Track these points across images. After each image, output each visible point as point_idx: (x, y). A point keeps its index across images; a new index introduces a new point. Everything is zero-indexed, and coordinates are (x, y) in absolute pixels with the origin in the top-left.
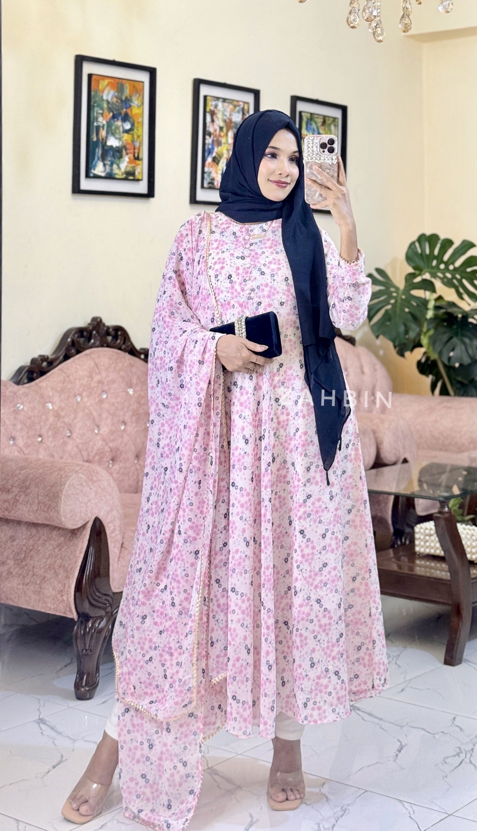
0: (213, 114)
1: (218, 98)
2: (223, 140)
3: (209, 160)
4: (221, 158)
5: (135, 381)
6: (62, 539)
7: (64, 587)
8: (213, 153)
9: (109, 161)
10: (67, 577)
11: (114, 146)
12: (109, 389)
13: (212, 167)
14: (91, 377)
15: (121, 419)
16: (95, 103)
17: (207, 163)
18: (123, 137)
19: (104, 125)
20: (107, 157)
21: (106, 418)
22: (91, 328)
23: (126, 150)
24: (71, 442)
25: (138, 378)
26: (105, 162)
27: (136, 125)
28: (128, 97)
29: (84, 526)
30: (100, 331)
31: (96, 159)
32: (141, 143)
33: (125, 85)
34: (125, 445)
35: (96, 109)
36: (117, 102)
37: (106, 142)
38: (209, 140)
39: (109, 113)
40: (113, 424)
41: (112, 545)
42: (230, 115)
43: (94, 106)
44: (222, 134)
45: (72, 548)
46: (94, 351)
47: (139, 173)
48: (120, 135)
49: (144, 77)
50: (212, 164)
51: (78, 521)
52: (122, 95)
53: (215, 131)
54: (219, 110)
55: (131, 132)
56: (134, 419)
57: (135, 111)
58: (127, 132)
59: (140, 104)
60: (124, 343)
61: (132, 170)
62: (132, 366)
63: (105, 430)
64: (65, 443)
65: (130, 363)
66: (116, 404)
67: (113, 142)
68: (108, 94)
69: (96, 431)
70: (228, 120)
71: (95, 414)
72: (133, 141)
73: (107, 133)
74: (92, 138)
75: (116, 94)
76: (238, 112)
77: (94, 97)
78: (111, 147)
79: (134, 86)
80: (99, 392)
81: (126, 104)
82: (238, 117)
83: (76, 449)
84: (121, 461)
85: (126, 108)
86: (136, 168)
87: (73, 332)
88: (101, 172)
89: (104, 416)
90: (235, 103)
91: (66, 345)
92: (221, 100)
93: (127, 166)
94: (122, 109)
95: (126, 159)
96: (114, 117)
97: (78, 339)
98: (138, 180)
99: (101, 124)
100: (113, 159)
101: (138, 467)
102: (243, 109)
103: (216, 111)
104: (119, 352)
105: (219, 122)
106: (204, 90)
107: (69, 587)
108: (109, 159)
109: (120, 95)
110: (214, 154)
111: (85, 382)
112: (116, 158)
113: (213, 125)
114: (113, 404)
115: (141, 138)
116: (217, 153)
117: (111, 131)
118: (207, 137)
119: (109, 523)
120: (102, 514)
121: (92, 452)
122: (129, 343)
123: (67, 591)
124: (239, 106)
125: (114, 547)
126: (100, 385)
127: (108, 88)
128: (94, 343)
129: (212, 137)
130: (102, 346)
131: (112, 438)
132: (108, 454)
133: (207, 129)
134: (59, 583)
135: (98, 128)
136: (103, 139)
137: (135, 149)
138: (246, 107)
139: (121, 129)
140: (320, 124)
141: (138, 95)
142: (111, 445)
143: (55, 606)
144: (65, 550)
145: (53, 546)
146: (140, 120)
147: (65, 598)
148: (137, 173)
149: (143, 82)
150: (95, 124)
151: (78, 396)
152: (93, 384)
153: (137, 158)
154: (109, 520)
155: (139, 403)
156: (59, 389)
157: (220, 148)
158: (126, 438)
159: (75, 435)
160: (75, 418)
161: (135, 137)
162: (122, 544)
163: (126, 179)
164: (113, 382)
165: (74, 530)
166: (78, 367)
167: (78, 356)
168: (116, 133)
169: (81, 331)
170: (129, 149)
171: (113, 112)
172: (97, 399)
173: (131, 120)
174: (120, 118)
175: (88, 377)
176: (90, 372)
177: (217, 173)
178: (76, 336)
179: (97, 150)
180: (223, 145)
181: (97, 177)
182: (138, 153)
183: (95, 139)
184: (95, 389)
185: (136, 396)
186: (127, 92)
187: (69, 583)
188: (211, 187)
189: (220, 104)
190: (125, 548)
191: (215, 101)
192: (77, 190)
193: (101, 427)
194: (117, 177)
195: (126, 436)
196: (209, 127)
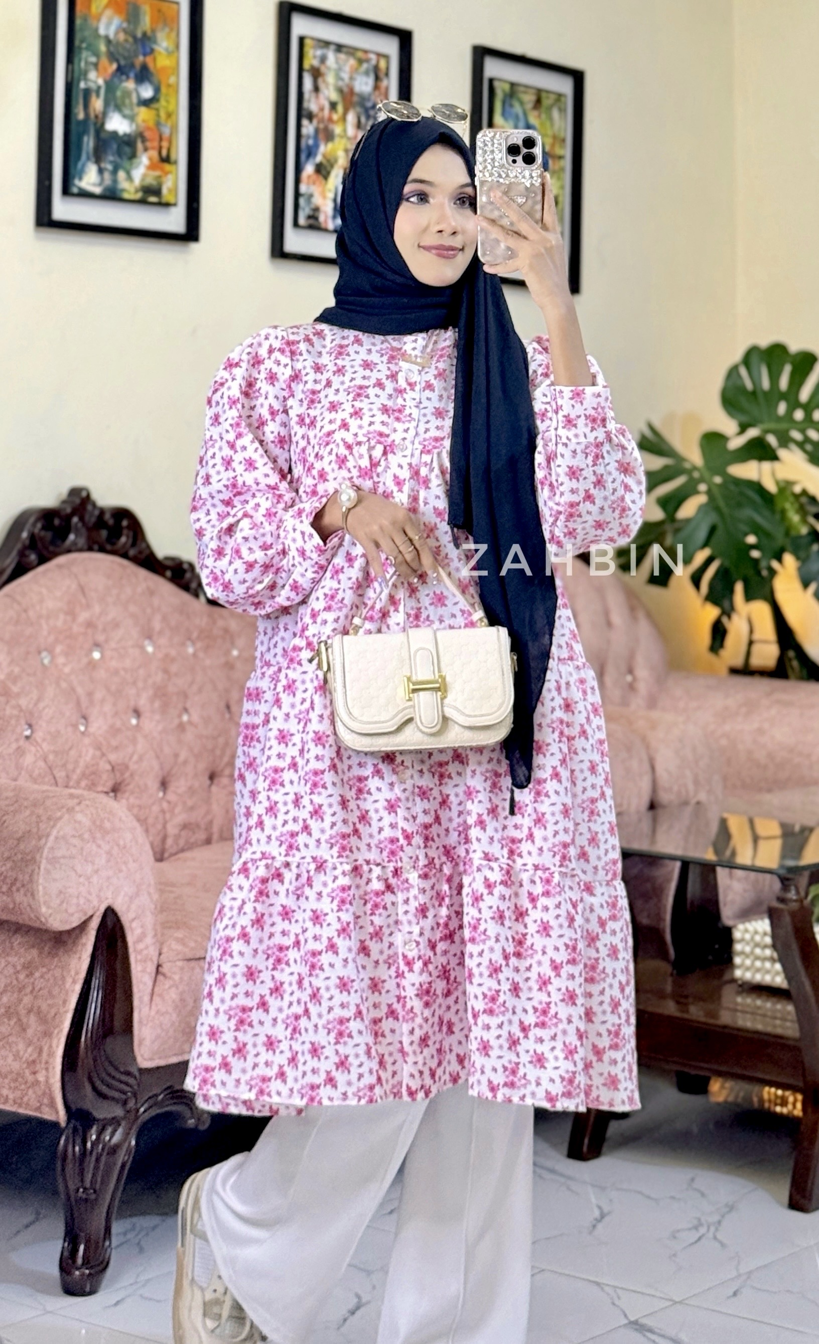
0: (317, 74)
1: (326, 44)
2: (338, 130)
3: (309, 169)
4: (332, 166)
5: (157, 625)
6: (35, 952)
7: (40, 1054)
8: (315, 155)
9: (111, 162)
10: (47, 1034)
11: (121, 133)
13: (314, 183)
14: (71, 613)
15: (132, 703)
16: (82, 41)
17: (304, 175)
18: (138, 114)
19: (99, 88)
20: (106, 154)
21: (103, 701)
22: (68, 510)
23: (143, 142)
24: (33, 749)
25: (164, 619)
26: (103, 165)
27: (164, 90)
28: (149, 33)
29: (82, 927)
30: (87, 518)
31: (84, 157)
32: (175, 128)
33: (143, 8)
34: (141, 759)
35: (84, 54)
36: (126, 41)
37: (103, 124)
38: (308, 128)
39: (111, 64)
40: (116, 714)
41: (139, 968)
42: (352, 78)
43: (80, 48)
44: (335, 117)
45: (57, 972)
46: (75, 559)
47: (170, 190)
48: (132, 109)
50: (315, 177)
51: (70, 915)
52: (136, 28)
53: (322, 109)
54: (329, 68)
55: (155, 105)
56: (157, 704)
57: (162, 61)
58: (146, 103)
59: (172, 47)
60: (134, 544)
61: (154, 183)
62: (151, 593)
63: (98, 725)
64: (20, 752)
65: (148, 588)
66: (122, 673)
67: (117, 124)
68: (108, 25)
69: (82, 728)
70: (346, 90)
71: (80, 690)
72: (158, 124)
73: (107, 104)
74: (76, 114)
75: (125, 25)
76: (367, 73)
77: (82, 30)
78: (115, 134)
79: (159, 11)
80: (86, 646)
81: (144, 46)
82: (366, 84)
83: (41, 764)
84: (132, 793)
85: (145, 55)
86: (164, 179)
87: (32, 520)
88: (94, 185)
89: (98, 695)
90: (360, 54)
91: (19, 546)
92: (332, 47)
93: (144, 176)
94: (136, 56)
95: (144, 160)
96: (121, 71)
97: (43, 534)
98: (167, 205)
99: (92, 86)
100: (118, 160)
101: (165, 805)
102: (376, 69)
103: (324, 69)
104: (125, 562)
105: (330, 93)
106: (300, 26)
107: (51, 1054)
108: (111, 158)
109: (132, 27)
110: (319, 158)
111: (59, 623)
112: (125, 158)
113: (317, 97)
114: (116, 672)
115: (174, 117)
116: (324, 156)
117: (114, 102)
118: (305, 122)
119: (133, 919)
120: (120, 900)
121: (74, 771)
122: (143, 545)
123: (46, 1063)
124: (368, 61)
125: (144, 971)
126: (90, 631)
127: (109, 12)
128: (74, 543)
129: (315, 121)
130: (90, 549)
131: (114, 743)
132: (105, 777)
133: (305, 105)
134: (28, 1045)
135: (87, 93)
136: (96, 117)
137: (161, 139)
138: (383, 64)
139: (135, 99)
140: (529, 106)
141: (167, 30)
142: (113, 757)
143: (18, 1094)
144: (42, 976)
145: (14, 966)
146: (172, 80)
147: (40, 1076)
148: (165, 191)
149: (177, 3)
150: (82, 85)
151: (44, 654)
152: (76, 629)
153: (166, 160)
154: (131, 914)
155: (166, 671)
157: (330, 145)
158: (141, 745)
159: (39, 735)
160: (39, 699)
161: (163, 114)
162: (159, 965)
163: (142, 202)
165: (61, 933)
166: (44, 591)
167: (41, 569)
168: (124, 104)
169: (47, 516)
170: (151, 140)
171: (117, 61)
172: (83, 661)
173: (155, 79)
174: (132, 75)
175: (67, 613)
176: (69, 602)
177: (324, 197)
178: (39, 525)
179: (85, 139)
180: (337, 140)
181: (85, 195)
182: (169, 150)
183: (81, 116)
184: (80, 639)
185: (160, 655)
186: (146, 22)
187: (50, 1046)
188: (314, 225)
189: (331, 55)
190: (164, 975)
191: (322, 47)
192: (46, 220)
193: (91, 719)
194: (126, 196)
195: (141, 740)
196: (309, 101)
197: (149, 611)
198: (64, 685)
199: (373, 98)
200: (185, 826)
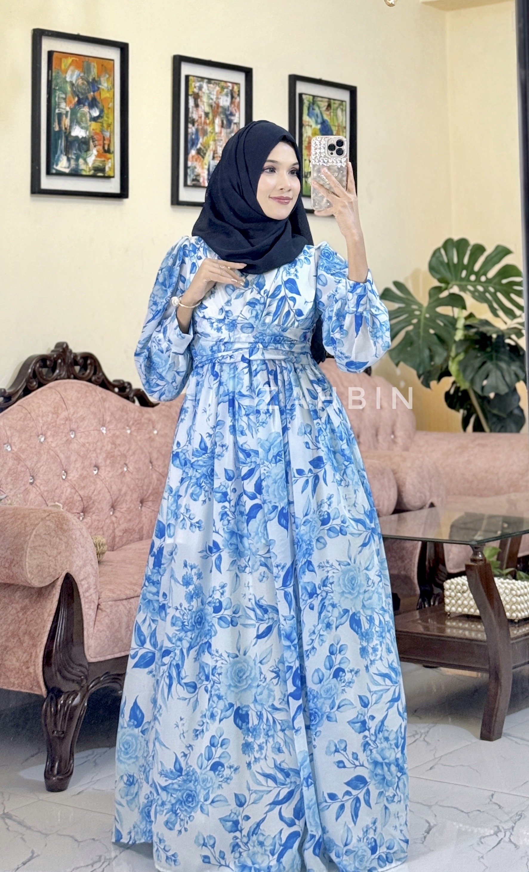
0: (197, 97)
1: (203, 78)
2: (209, 129)
3: (193, 152)
4: (207, 150)
5: (108, 418)
6: (27, 601)
7: (31, 656)
8: (197, 144)
9: (75, 154)
10: (34, 646)
11: (80, 137)
12: (78, 428)
13: (196, 161)
14: (56, 413)
15: (94, 462)
16: (56, 86)
17: (190, 156)
18: (90, 126)
19: (67, 112)
20: (72, 150)
21: (76, 460)
22: (55, 356)
23: (93, 142)
24: (34, 490)
25: (112, 414)
27: (106, 111)
28: (96, 79)
29: (53, 585)
30: (67, 360)
31: (59, 152)
32: (112, 133)
33: (92, 64)
34: (99, 493)
35: (58, 93)
36: (83, 84)
37: (70, 133)
38: (192, 129)
39: (74, 98)
40: (84, 468)
41: (87, 606)
42: (218, 98)
43: (55, 90)
44: (208, 121)
45: (39, 611)
46: (59, 384)
47: (110, 168)
48: (87, 123)
49: (114, 55)
50: (196, 157)
51: (46, 578)
52: (88, 76)
53: (200, 117)
54: (204, 93)
55: (100, 120)
56: (108, 462)
57: (105, 94)
58: (95, 119)
59: (110, 86)
60: (95, 373)
61: (101, 165)
62: (104, 400)
63: (73, 475)
64: (27, 492)
65: (101, 398)
66: (87, 445)
67: (78, 132)
68: (72, 75)
69: (64, 477)
70: (214, 105)
71: (62, 456)
72: (102, 131)
73: (72, 121)
74: (54, 128)
75: (82, 75)
76: (226, 95)
77: (56, 79)
78: (77, 137)
79: (102, 65)
80: (66, 431)
81: (93, 86)
82: (226, 101)
83: (40, 498)
84: (94, 513)
85: (94, 92)
86: (106, 162)
87: (34, 361)
88: (65, 168)
89: (73, 458)
90: (223, 84)
91: (26, 377)
92: (206, 81)
93: (95, 161)
94: (89, 93)
95: (94, 152)
96: (80, 102)
97: (40, 369)
98: (109, 177)
99: (64, 111)
100: (79, 152)
102: (232, 92)
103: (201, 94)
104: (89, 384)
105: (204, 107)
106: (186, 69)
107: (37, 656)
108: (75, 152)
109: (86, 75)
110: (199, 146)
111: (49, 419)
112: (83, 151)
113: (197, 110)
114: (84, 445)
115: (112, 127)
116: (202, 145)
117: (75, 120)
118: (190, 125)
119: (82, 580)
120: (74, 569)
122: (101, 374)
123: (34, 662)
124: (227, 87)
125: (89, 608)
126: (67, 423)
127: (72, 68)
128: (60, 374)
129: (196, 125)
130: (69, 377)
131: (82, 485)
132: (77, 504)
133: (190, 115)
134: (24, 653)
135: (60, 115)
136: (66, 129)
137: (104, 139)
138: (235, 89)
139: (88, 118)
140: (323, 109)
141: (107, 76)
142: (82, 493)
143: (20, 681)
144: (32, 614)
145: (16, 609)
146: (111, 105)
147: (31, 670)
148: (107, 169)
149: (113, 60)
150: (57, 111)
151: (41, 436)
152: (59, 422)
153: (108, 151)
154: (81, 577)
155: (113, 443)
156: (18, 428)
157: (205, 138)
158: (99, 485)
159: (38, 482)
160: (37, 462)
161: (105, 125)
162: (99, 605)
163: (94, 176)
164: (83, 419)
165: (41, 588)
166: (41, 402)
167: (40, 390)
168: (82, 121)
169: (43, 360)
170: (98, 140)
171: (78, 96)
172: (65, 439)
173: (100, 105)
175: (53, 414)
176: (55, 408)
177: (203, 168)
178: (38, 365)
179: (60, 142)
180: (209, 134)
181: (60, 174)
182: (109, 145)
183: (57, 129)
184: (62, 427)
185: (110, 435)
186: (94, 72)
187: (36, 652)
188: (196, 185)
189: (205, 85)
190: (101, 609)
191: (199, 81)
192: (37, 189)
193: (69, 472)
194: (84, 173)
195: (99, 483)
196: (192, 113)
197: (102, 410)
198: (52, 453)
199: (230, 109)
200: (125, 531)
